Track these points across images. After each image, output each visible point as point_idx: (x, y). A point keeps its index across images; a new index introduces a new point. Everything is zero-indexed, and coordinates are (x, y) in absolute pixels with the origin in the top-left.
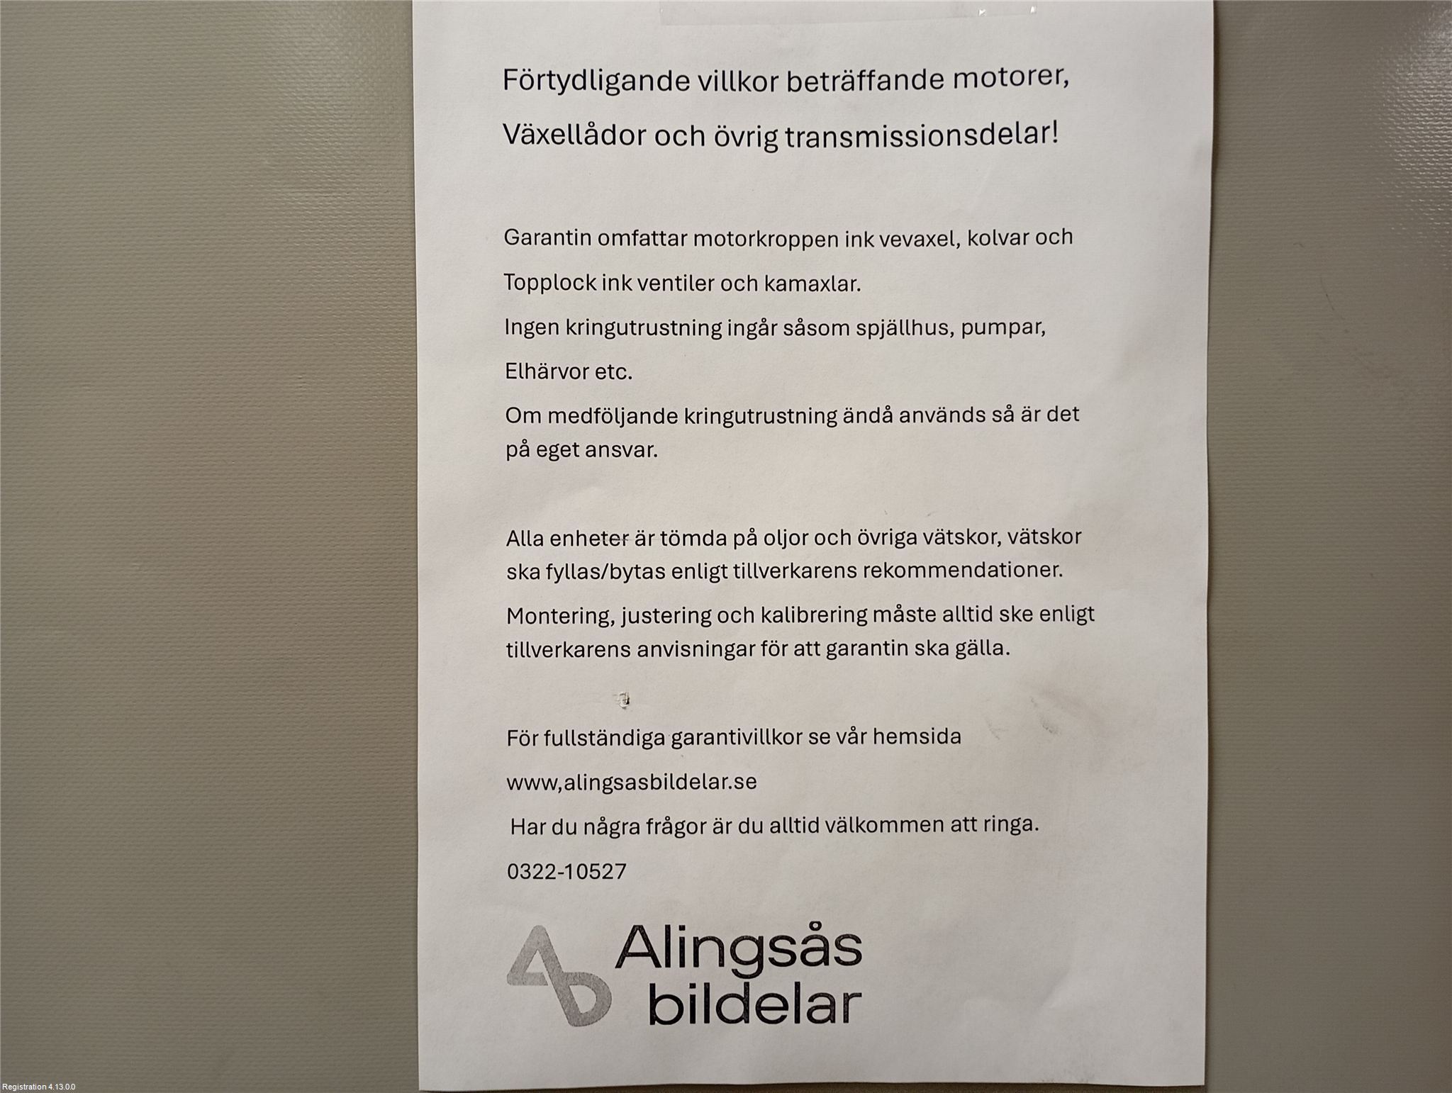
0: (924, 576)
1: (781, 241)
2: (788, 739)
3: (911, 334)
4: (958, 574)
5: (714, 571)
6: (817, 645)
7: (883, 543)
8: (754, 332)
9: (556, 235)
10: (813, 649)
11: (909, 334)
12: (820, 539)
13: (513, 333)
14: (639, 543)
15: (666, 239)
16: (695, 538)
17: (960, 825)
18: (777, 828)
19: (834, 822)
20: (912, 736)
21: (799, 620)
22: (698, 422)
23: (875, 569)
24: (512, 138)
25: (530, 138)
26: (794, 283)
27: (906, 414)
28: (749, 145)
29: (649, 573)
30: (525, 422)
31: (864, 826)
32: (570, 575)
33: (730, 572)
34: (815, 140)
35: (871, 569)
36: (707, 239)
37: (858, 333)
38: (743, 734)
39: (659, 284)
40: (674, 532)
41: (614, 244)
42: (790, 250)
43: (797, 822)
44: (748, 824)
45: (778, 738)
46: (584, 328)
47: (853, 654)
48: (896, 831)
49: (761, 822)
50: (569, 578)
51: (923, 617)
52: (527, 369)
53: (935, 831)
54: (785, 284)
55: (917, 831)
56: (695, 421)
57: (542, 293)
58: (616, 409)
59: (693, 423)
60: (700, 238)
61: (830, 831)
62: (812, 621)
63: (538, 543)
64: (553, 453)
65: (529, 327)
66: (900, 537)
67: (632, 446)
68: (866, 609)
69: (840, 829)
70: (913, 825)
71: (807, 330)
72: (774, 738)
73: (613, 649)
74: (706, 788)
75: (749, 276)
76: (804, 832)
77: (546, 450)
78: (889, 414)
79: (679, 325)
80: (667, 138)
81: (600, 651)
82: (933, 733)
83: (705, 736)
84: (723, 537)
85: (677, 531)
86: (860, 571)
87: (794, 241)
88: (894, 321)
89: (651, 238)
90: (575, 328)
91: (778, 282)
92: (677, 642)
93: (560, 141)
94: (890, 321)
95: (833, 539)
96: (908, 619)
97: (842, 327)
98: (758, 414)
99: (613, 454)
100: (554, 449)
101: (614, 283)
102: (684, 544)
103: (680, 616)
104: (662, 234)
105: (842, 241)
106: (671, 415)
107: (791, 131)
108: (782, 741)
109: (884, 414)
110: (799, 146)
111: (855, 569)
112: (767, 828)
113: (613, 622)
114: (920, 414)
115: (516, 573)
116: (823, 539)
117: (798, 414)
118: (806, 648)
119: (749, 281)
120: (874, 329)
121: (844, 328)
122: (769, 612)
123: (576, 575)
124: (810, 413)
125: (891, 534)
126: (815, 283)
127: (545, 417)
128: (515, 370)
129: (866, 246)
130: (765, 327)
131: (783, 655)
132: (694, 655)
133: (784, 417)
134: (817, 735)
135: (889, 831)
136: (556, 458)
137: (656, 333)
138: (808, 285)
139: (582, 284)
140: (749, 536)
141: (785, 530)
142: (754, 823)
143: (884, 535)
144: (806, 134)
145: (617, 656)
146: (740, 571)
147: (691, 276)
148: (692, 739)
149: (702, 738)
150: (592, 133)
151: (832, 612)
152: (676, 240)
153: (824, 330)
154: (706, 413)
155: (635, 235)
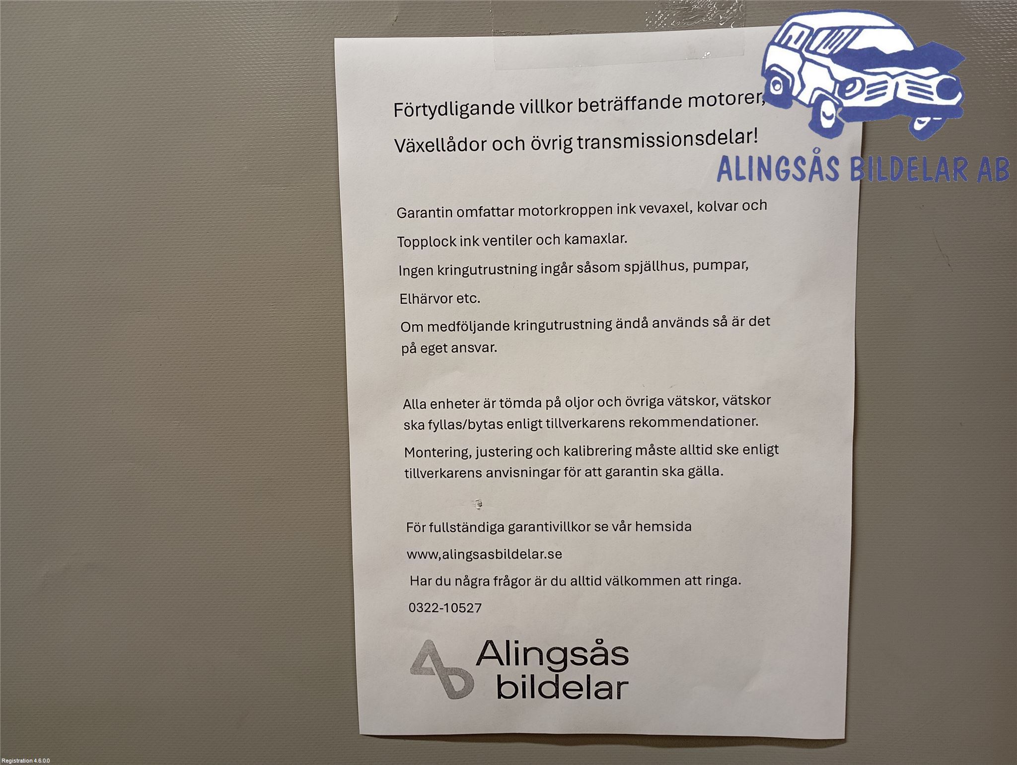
0: (668, 426)
1: (575, 211)
2: (582, 528)
3: (660, 270)
4: (690, 425)
5: (534, 423)
6: (599, 470)
7: (642, 405)
8: (558, 271)
9: (430, 211)
10: (597, 472)
11: (658, 270)
12: (601, 403)
13: (404, 275)
14: (486, 406)
15: (500, 212)
16: (522, 403)
17: (690, 581)
18: (575, 582)
19: (611, 579)
20: (660, 527)
21: (588, 454)
22: (522, 330)
23: (637, 422)
24: (400, 148)
25: (412, 148)
26: (584, 239)
27: (657, 322)
28: (553, 149)
29: (493, 426)
30: (413, 331)
31: (630, 582)
32: (443, 427)
33: (544, 424)
34: (597, 144)
35: (633, 422)
36: (527, 211)
37: (625, 270)
38: (553, 525)
39: (496, 241)
40: (508, 400)
41: (467, 216)
42: (581, 217)
43: (587, 579)
44: (557, 580)
45: (575, 527)
46: (449, 270)
47: (622, 475)
48: (650, 585)
49: (565, 579)
50: (442, 429)
51: (668, 452)
52: (414, 297)
53: (674, 584)
54: (578, 240)
55: (663, 584)
56: (521, 329)
57: (422, 249)
58: (470, 322)
59: (520, 330)
60: (522, 211)
61: (609, 585)
62: (596, 455)
63: (423, 407)
64: (431, 350)
65: (414, 270)
66: (653, 401)
67: (480, 345)
68: (631, 447)
69: (615, 584)
70: (661, 581)
71: (592, 269)
72: (573, 528)
73: (471, 473)
74: (530, 558)
75: (554, 235)
76: (592, 585)
77: (426, 349)
78: (645, 322)
79: (509, 267)
80: (500, 145)
81: (462, 474)
82: (674, 524)
83: (530, 526)
84: (539, 402)
85: (510, 399)
86: (627, 423)
87: (584, 211)
88: (649, 262)
89: (491, 211)
90: (444, 271)
91: (573, 238)
92: (511, 468)
93: (431, 150)
94: (646, 262)
95: (610, 403)
96: (657, 453)
97: (615, 267)
98: (561, 323)
99: (469, 351)
100: (431, 348)
101: (467, 241)
102: (515, 407)
103: (513, 452)
104: (498, 209)
105: (615, 210)
106: (505, 325)
107: (581, 138)
108: (578, 529)
109: (643, 322)
110: (586, 148)
111: (624, 421)
112: (569, 582)
113: (470, 456)
114: (665, 322)
115: (410, 426)
116: (602, 403)
117: (586, 323)
118: (592, 472)
119: (554, 238)
120: (635, 268)
121: (616, 267)
122: (569, 449)
123: (447, 427)
124: (595, 322)
125: (647, 399)
126: (597, 238)
127: (425, 328)
128: (406, 299)
129: (630, 213)
130: (565, 267)
131: (578, 476)
132: (522, 476)
133: (577, 325)
134: (600, 525)
135: (645, 585)
136: (433, 353)
137: (495, 273)
138: (593, 239)
139: (447, 242)
140: (555, 402)
141: (579, 397)
142: (560, 579)
143: (642, 400)
144: (591, 140)
145: (473, 477)
146: (550, 423)
147: (517, 236)
148: (521, 528)
149: (527, 527)
150: (452, 144)
151: (609, 449)
152: (507, 213)
153: (603, 268)
154: (527, 323)
155: (480, 210)
